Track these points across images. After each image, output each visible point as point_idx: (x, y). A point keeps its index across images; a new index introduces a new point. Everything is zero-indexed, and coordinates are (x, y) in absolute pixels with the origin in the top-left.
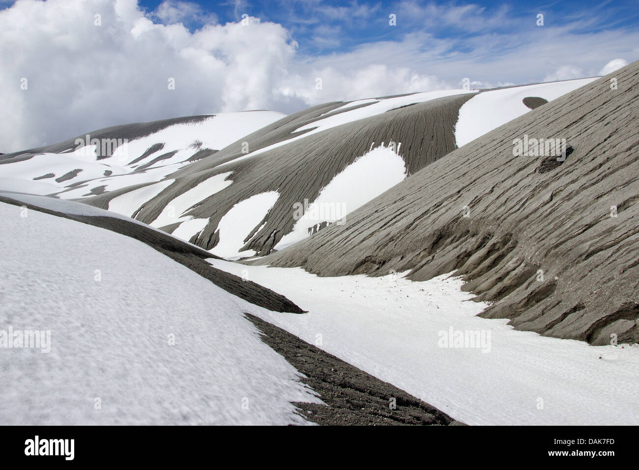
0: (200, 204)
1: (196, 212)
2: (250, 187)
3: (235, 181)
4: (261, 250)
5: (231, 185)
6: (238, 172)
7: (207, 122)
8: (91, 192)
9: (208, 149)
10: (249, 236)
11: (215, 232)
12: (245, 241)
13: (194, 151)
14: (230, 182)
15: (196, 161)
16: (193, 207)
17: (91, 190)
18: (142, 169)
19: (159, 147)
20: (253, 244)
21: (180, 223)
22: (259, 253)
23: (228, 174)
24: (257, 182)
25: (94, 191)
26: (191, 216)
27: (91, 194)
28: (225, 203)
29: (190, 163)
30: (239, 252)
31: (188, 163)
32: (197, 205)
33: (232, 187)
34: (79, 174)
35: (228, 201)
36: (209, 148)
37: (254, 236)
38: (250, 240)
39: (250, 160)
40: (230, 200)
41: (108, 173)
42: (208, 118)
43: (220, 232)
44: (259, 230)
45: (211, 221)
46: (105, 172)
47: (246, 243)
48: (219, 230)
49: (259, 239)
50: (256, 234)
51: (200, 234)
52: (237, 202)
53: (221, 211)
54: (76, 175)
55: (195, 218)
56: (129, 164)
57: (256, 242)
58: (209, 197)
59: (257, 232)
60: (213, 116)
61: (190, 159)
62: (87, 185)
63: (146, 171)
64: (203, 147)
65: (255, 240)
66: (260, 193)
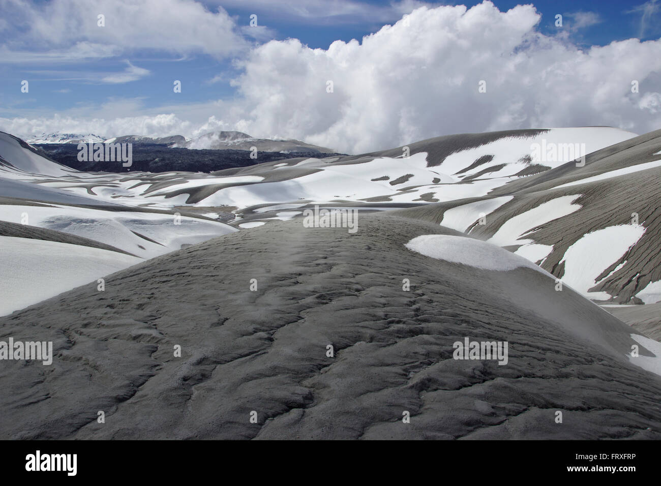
0: (542, 227)
1: (538, 235)
2: (606, 214)
3: (584, 206)
4: (617, 295)
5: (580, 210)
6: (587, 196)
7: (540, 137)
8: (420, 197)
9: (538, 164)
10: (602, 274)
11: (560, 263)
12: (597, 280)
13: (523, 166)
14: (577, 207)
15: (525, 176)
16: (534, 229)
17: (421, 196)
18: (469, 180)
19: (488, 158)
20: (607, 286)
21: (519, 246)
22: (614, 297)
23: (576, 197)
24: (615, 211)
25: (424, 197)
26: (532, 241)
27: (420, 200)
28: (573, 230)
29: (518, 178)
30: (588, 292)
31: (516, 178)
32: (539, 227)
33: (582, 212)
34: (411, 179)
35: (577, 229)
36: (540, 164)
37: (609, 276)
38: (603, 279)
39: (604, 184)
40: (580, 227)
41: (436, 181)
42: (541, 133)
43: (566, 264)
44: (616, 270)
45: (555, 249)
46: (433, 179)
47: (598, 283)
48: (564, 262)
49: (616, 281)
50: (611, 273)
51: (542, 263)
52: (589, 232)
53: (567, 239)
54: (407, 180)
55: (536, 243)
56: (457, 173)
57: (612, 283)
58: (553, 221)
59: (613, 272)
60: (547, 130)
61: (518, 174)
62: (417, 191)
63: (473, 182)
64: (534, 162)
65: (610, 281)
66: (619, 224)
